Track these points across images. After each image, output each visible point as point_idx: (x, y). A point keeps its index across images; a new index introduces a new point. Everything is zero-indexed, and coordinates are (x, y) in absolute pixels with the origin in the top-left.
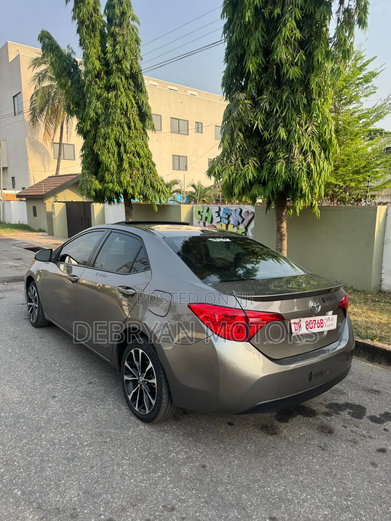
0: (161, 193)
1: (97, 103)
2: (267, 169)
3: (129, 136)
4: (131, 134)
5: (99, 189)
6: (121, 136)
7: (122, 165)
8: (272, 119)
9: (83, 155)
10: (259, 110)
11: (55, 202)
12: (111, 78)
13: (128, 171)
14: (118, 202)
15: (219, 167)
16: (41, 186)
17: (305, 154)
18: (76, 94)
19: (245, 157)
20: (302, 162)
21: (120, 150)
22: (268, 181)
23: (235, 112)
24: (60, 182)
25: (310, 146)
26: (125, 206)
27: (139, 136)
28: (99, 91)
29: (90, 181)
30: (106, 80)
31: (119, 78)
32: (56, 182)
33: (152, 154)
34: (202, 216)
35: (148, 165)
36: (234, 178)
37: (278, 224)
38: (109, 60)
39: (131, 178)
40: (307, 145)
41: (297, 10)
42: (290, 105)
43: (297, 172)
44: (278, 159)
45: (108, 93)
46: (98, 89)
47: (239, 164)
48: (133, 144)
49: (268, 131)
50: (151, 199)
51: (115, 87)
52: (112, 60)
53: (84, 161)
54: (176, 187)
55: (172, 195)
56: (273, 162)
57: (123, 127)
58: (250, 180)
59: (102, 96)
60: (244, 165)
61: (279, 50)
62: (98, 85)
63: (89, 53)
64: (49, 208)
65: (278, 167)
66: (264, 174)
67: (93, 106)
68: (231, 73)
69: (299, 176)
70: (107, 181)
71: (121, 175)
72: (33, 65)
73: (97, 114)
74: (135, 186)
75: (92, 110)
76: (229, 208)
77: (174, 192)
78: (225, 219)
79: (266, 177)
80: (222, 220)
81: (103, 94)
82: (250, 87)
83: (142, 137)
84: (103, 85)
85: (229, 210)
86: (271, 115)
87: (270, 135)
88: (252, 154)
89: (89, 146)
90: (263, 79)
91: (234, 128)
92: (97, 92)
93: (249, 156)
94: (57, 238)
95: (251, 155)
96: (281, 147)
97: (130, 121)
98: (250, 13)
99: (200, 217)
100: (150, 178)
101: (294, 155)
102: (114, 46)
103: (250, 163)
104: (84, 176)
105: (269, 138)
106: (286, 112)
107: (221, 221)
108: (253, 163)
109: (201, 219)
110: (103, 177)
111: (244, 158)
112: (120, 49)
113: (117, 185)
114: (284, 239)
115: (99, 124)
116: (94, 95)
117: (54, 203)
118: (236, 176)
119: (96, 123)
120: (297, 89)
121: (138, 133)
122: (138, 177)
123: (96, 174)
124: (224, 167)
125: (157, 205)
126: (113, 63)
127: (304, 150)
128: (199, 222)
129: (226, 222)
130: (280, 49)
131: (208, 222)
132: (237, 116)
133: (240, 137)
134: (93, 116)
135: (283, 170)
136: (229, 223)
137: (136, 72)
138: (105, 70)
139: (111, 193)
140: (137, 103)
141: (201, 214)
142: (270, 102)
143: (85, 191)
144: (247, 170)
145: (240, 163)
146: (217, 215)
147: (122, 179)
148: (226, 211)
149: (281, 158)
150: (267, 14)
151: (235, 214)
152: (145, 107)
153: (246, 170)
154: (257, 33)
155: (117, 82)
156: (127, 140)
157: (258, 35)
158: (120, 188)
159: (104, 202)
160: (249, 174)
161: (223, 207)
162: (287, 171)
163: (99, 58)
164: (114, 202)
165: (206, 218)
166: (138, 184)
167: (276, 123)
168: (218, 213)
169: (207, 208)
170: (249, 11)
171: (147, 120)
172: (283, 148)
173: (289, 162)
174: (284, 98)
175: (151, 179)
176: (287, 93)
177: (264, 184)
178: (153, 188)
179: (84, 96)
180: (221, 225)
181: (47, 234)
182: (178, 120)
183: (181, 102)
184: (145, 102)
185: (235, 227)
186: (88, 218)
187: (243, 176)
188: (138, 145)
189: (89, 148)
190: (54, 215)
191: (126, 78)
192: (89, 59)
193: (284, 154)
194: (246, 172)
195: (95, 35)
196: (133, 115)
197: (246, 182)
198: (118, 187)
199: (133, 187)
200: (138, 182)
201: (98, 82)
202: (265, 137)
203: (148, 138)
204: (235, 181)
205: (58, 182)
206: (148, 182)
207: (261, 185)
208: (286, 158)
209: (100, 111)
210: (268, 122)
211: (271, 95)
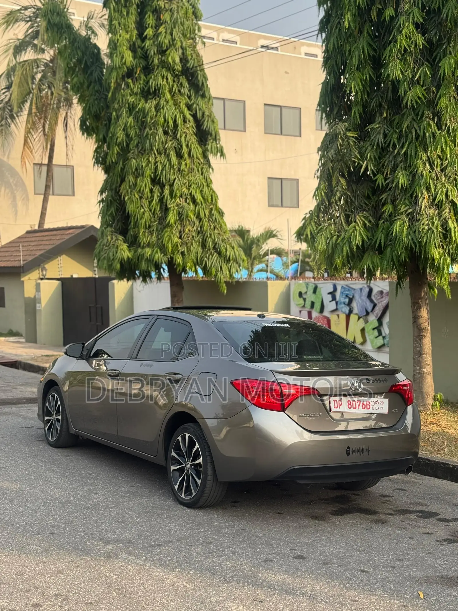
0: (232, 262)
1: (128, 118)
2: (383, 229)
3: (179, 170)
4: (183, 167)
5: (128, 258)
6: (164, 172)
7: (166, 217)
8: (389, 157)
9: (102, 201)
10: (369, 143)
11: (42, 279)
12: (151, 78)
13: (177, 227)
14: (160, 278)
15: (312, 227)
16: (17, 249)
17: (439, 206)
18: (94, 100)
19: (352, 212)
20: (433, 219)
21: (163, 192)
22: (386, 247)
23: (332, 150)
24: (51, 242)
25: (447, 195)
26: (172, 285)
27: (195, 168)
28: (131, 99)
29: (113, 245)
30: (144, 80)
31: (163, 77)
32: (44, 243)
33: (217, 196)
34: (305, 300)
35: (211, 215)
36: (334, 242)
37: (413, 312)
38: (147, 50)
39: (180, 237)
40: (441, 194)
41: (416, 10)
42: (414, 137)
43: (425, 234)
44: (398, 215)
45: (146, 103)
46: (131, 95)
47: (342, 223)
48: (185, 182)
49: (383, 174)
50: (214, 273)
51: (156, 93)
52: (153, 51)
53: (105, 211)
54: (271, 244)
55: (264, 259)
56: (391, 219)
57: (168, 156)
58: (357, 245)
59: (136, 107)
60: (349, 223)
61: (392, 67)
62: (131, 90)
63: (118, 40)
64: (29, 291)
65: (397, 227)
66: (380, 236)
67: (121, 122)
68: (331, 89)
69: (427, 239)
70: (142, 244)
71: (165, 234)
72: (4, 24)
73: (127, 135)
74: (187, 252)
75: (120, 130)
76: (351, 286)
77: (266, 254)
78: (343, 305)
79: (382, 241)
80: (340, 306)
81: (139, 104)
82: (355, 111)
83: (202, 169)
84: (139, 90)
85: (350, 289)
86: (388, 152)
87: (386, 180)
88: (362, 206)
89: (114, 187)
90: (374, 100)
91: (331, 172)
92: (128, 100)
93: (358, 210)
94: (44, 346)
95: (360, 209)
96: (402, 197)
97: (182, 146)
98: (351, 16)
99: (301, 301)
100: (213, 238)
101: (421, 209)
102: (157, 27)
103: (357, 221)
104: (105, 237)
105: (384, 184)
106: (408, 148)
107: (336, 310)
108: (362, 220)
109: (304, 306)
110: (136, 237)
111: (350, 213)
112: (166, 32)
113: (159, 250)
114: (425, 336)
115: (129, 152)
116: (125, 105)
117: (40, 281)
118: (337, 240)
119: (125, 150)
120: (423, 114)
121: (194, 164)
122: (193, 237)
123: (124, 232)
124: (320, 227)
125: (226, 282)
126: (154, 54)
127: (436, 201)
128: (300, 312)
129: (347, 309)
130: (393, 64)
131: (316, 311)
132: (334, 156)
133: (342, 184)
134: (122, 140)
135: (405, 230)
136: (351, 312)
137: (193, 67)
138: (143, 66)
139: (148, 265)
140: (194, 116)
141: (304, 296)
142: (384, 132)
143: (105, 262)
144: (353, 232)
145: (343, 220)
146: (330, 297)
147: (166, 239)
148: (345, 291)
149: (402, 213)
150: (375, 15)
151: (361, 296)
152: (208, 121)
153: (351, 231)
154: (361, 39)
155: (160, 85)
156: (176, 176)
157: (363, 43)
158: (164, 256)
159: (134, 279)
160: (356, 237)
161: (340, 284)
162: (411, 232)
163: (133, 48)
164: (151, 277)
165: (313, 304)
166: (192, 248)
167: (395, 162)
168: (333, 294)
169: (314, 286)
170: (349, 13)
171: (210, 142)
172: (405, 199)
173: (413, 219)
174: (405, 126)
175: (215, 239)
176: (409, 119)
177: (381, 251)
178: (220, 254)
179: (108, 107)
180: (338, 316)
181: (24, 340)
182: (279, 109)
183: (286, 73)
184: (207, 113)
185: (361, 319)
186: (102, 308)
187: (348, 240)
188: (194, 183)
189: (114, 191)
190: (40, 303)
191: (176, 76)
192: (116, 49)
193: (407, 207)
194: (351, 235)
195: (128, 13)
196: (186, 136)
197: (351, 249)
198: (159, 254)
199: (183, 253)
200: (192, 244)
201: (131, 84)
202: (379, 184)
203: (212, 169)
204: (336, 247)
205: (47, 243)
206: (210, 243)
207: (377, 252)
208: (409, 213)
209: (132, 133)
210: (383, 162)
211: (387, 122)
